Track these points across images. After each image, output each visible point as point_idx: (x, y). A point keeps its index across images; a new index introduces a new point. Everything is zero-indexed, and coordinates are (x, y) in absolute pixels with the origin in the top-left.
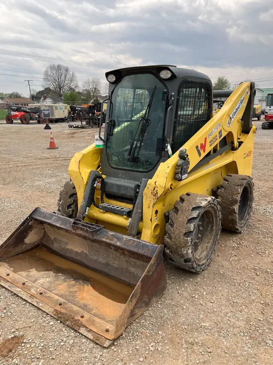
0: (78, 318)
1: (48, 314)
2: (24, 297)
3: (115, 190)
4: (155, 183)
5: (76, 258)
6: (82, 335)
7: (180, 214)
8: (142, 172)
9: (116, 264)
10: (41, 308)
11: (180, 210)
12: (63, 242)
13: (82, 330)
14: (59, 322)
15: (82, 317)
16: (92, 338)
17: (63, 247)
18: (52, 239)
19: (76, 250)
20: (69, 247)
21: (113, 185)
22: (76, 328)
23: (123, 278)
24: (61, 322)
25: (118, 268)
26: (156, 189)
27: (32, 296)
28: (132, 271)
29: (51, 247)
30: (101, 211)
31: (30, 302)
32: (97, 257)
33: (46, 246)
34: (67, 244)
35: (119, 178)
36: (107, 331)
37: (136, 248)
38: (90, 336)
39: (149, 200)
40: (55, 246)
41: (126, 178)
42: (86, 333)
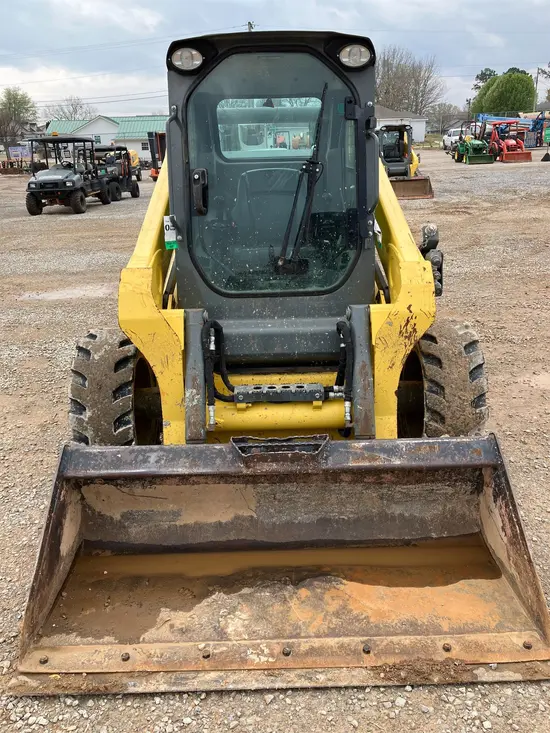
0: (441, 656)
1: (361, 688)
2: (255, 685)
3: (255, 350)
4: (409, 308)
5: (223, 539)
6: (491, 683)
7: (450, 367)
8: (319, 293)
9: (349, 512)
10: (330, 684)
11: (442, 357)
12: (163, 514)
13: (483, 675)
14: (409, 688)
15: (447, 649)
16: (518, 677)
17: (165, 525)
18: (117, 517)
19: (213, 520)
20: (189, 518)
21: (245, 337)
22: (466, 678)
23: (382, 537)
24: (412, 687)
25: (357, 521)
26: (412, 322)
27: (270, 671)
28: (398, 512)
29: (122, 538)
30: (243, 405)
31: (284, 686)
32: (289, 514)
33: (100, 545)
34: (177, 514)
35: (254, 317)
36: (528, 647)
37: (445, 456)
38: (509, 675)
39: (391, 350)
40: (136, 533)
41: (274, 314)
42: (497, 676)
